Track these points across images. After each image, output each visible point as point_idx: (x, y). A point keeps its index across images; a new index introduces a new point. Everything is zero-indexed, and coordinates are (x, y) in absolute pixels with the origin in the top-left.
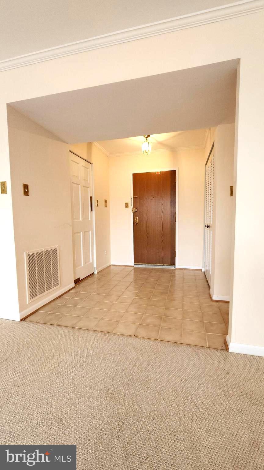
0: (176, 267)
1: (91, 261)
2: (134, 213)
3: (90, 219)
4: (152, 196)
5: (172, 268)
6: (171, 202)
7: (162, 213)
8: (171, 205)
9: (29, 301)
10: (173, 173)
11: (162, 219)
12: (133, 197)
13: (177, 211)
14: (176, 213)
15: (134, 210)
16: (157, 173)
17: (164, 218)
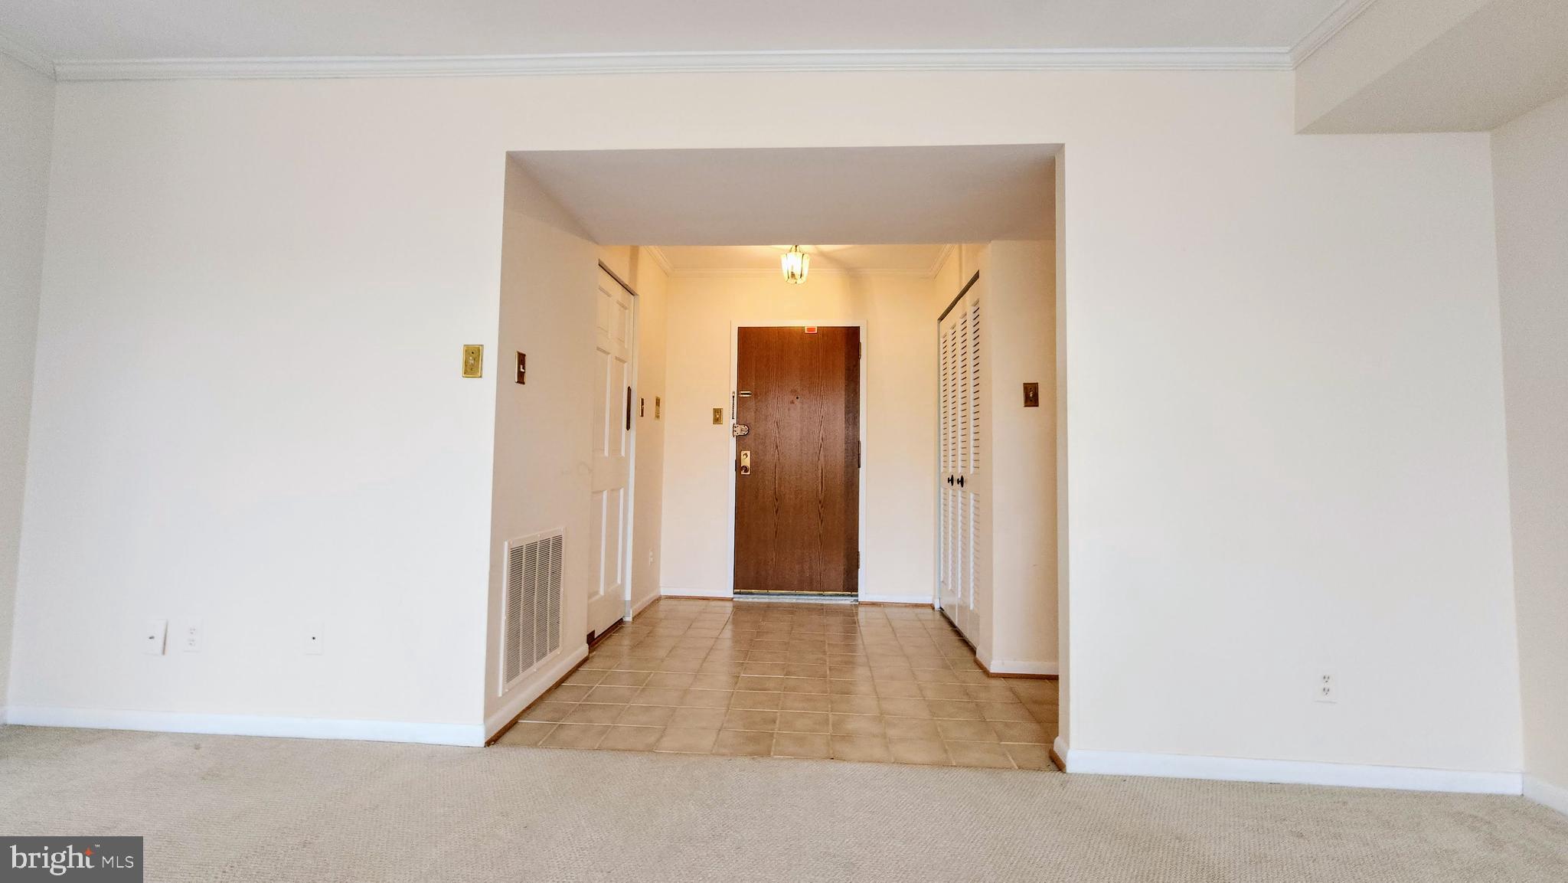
0: (861, 598)
1: (619, 582)
2: (739, 438)
3: (623, 454)
4: (794, 392)
5: (848, 602)
6: (847, 413)
7: (821, 441)
8: (847, 421)
9: (504, 688)
10: (851, 335)
11: (822, 458)
12: (738, 394)
13: (862, 438)
14: (859, 442)
15: (738, 430)
16: (809, 329)
17: (825, 456)
